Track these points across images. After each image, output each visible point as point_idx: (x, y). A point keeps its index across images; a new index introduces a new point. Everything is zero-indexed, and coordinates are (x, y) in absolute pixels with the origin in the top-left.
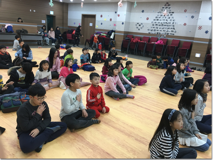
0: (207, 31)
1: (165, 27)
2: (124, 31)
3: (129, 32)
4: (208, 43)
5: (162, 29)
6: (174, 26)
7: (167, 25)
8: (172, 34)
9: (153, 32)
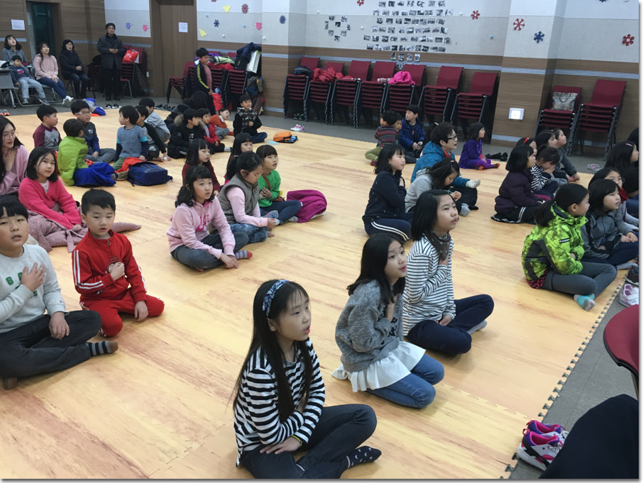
0: (540, 33)
1: (416, 26)
2: (287, 45)
3: (305, 50)
4: (543, 72)
5: (409, 32)
6: (441, 22)
7: (422, 20)
8: (440, 50)
9: (382, 45)
